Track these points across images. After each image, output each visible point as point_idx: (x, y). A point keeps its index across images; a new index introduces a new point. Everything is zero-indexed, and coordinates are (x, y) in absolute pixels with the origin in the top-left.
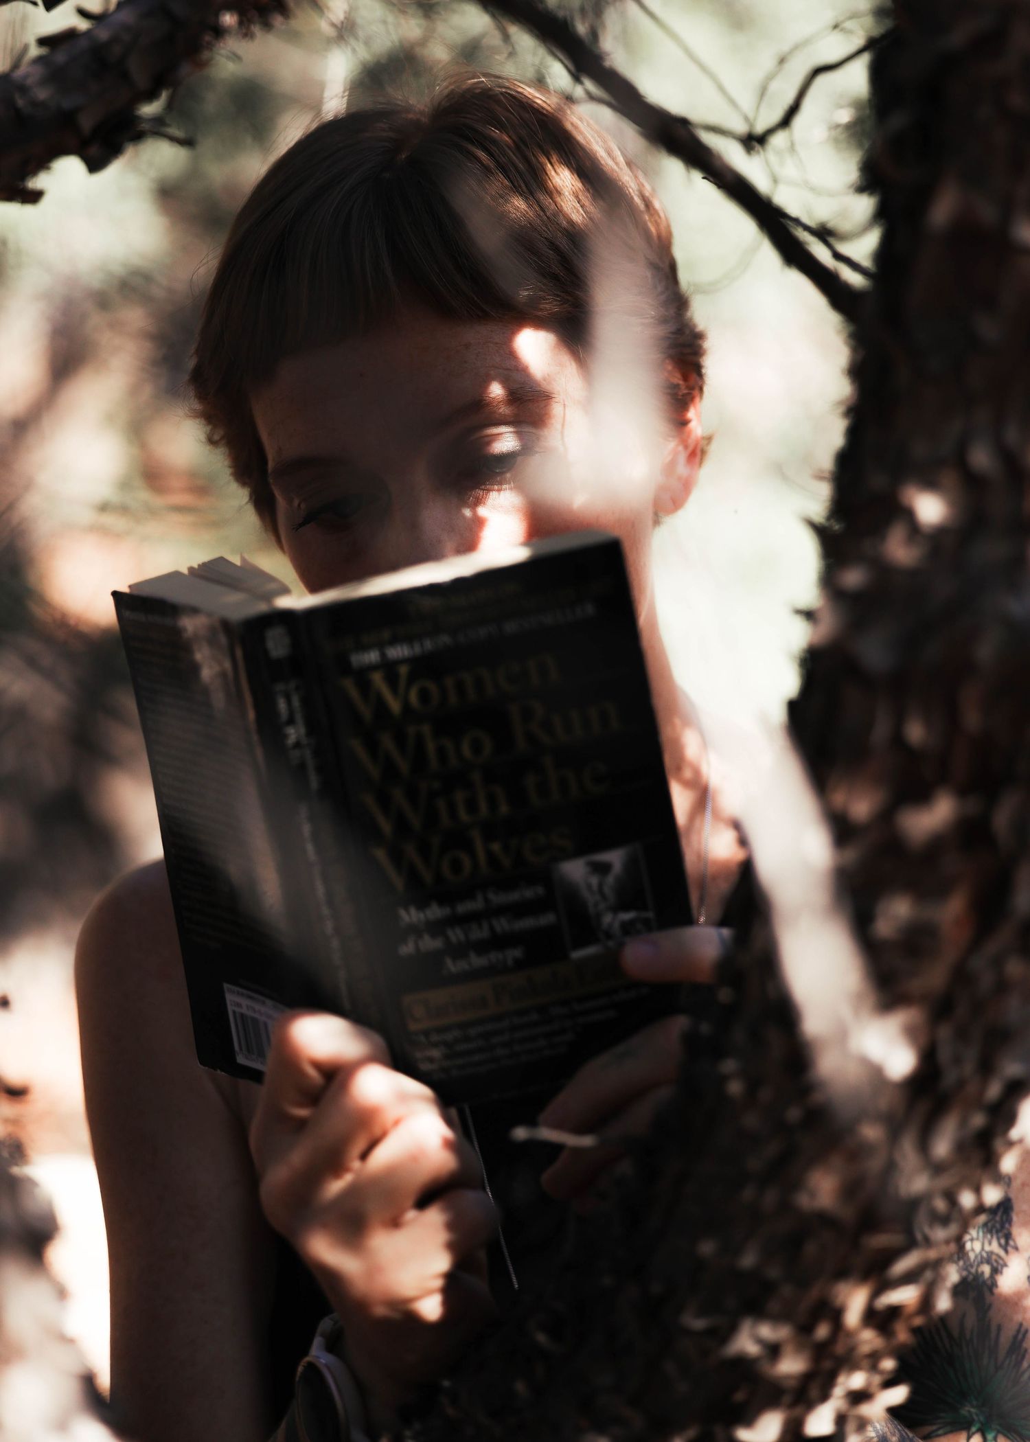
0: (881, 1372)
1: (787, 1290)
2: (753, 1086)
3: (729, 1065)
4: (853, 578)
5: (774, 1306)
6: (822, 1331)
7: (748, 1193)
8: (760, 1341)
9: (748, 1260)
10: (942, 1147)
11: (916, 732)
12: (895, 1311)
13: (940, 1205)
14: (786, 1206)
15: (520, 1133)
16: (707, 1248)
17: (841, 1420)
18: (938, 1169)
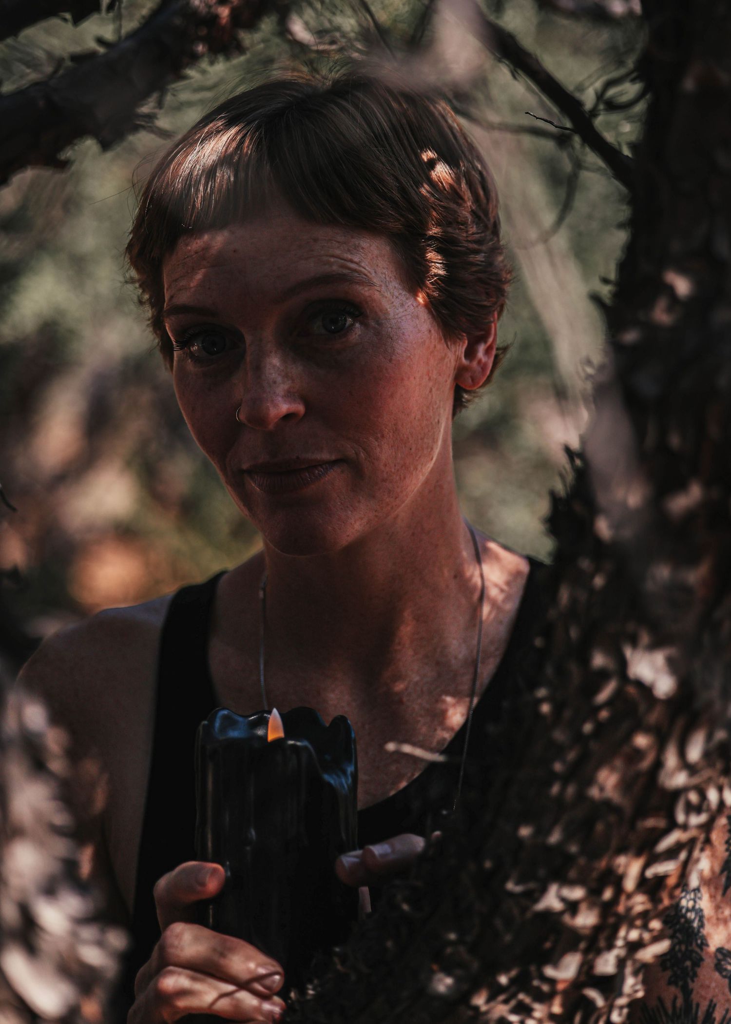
0: (651, 931)
1: (582, 861)
2: (558, 709)
3: (542, 692)
4: (631, 337)
5: (572, 874)
6: (608, 894)
7: (555, 789)
8: (563, 900)
9: (554, 838)
10: (695, 753)
11: (675, 441)
12: (660, 880)
13: (693, 797)
14: (581, 796)
15: (391, 747)
16: (525, 832)
17: (621, 963)
18: (691, 769)
